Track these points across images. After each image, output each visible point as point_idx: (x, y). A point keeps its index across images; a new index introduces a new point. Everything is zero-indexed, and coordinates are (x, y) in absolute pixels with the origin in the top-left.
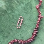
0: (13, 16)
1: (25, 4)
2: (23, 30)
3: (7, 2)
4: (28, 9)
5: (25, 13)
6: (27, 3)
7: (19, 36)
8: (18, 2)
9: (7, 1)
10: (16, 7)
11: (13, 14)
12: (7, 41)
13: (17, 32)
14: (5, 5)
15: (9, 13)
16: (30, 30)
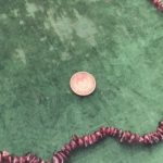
0: (112, 66)
1: (148, 39)
2: (135, 110)
3: (101, 27)
4: (155, 54)
5: (145, 66)
6: (155, 37)
7: (123, 122)
8: (130, 30)
9: (103, 25)
10: (124, 45)
11: (114, 61)
12: (91, 126)
13: (118, 111)
14: (96, 35)
15: (103, 58)
16: (153, 114)
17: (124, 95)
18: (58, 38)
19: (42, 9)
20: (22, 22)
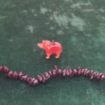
3: (89, 23)
14: (84, 26)
17: (100, 57)
18: (57, 24)
19: (50, 11)
20: (36, 15)
